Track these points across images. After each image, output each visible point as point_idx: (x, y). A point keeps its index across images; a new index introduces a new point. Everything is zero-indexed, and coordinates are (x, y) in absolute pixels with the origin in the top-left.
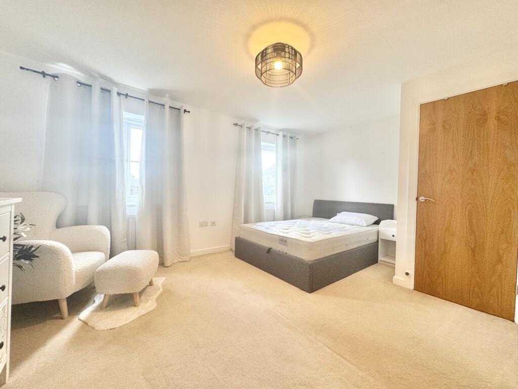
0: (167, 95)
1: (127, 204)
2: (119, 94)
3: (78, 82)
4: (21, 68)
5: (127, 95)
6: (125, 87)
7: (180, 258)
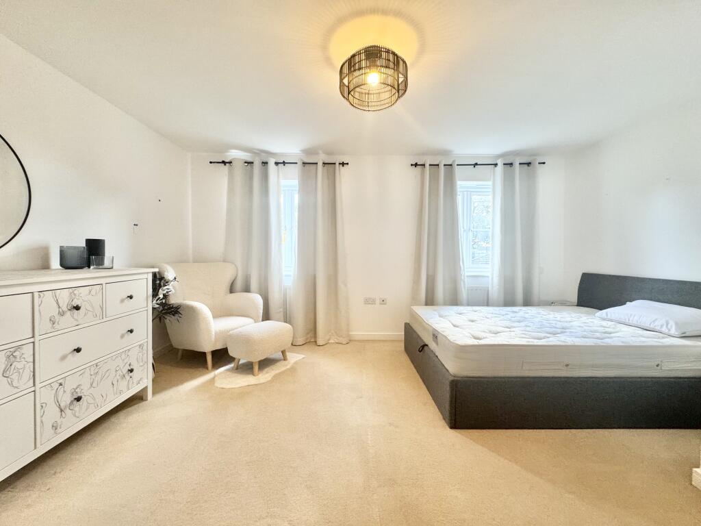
0: (320, 152)
1: (284, 273)
2: (277, 164)
3: (245, 162)
4: (211, 162)
5: (284, 163)
6: (282, 155)
7: (338, 339)
